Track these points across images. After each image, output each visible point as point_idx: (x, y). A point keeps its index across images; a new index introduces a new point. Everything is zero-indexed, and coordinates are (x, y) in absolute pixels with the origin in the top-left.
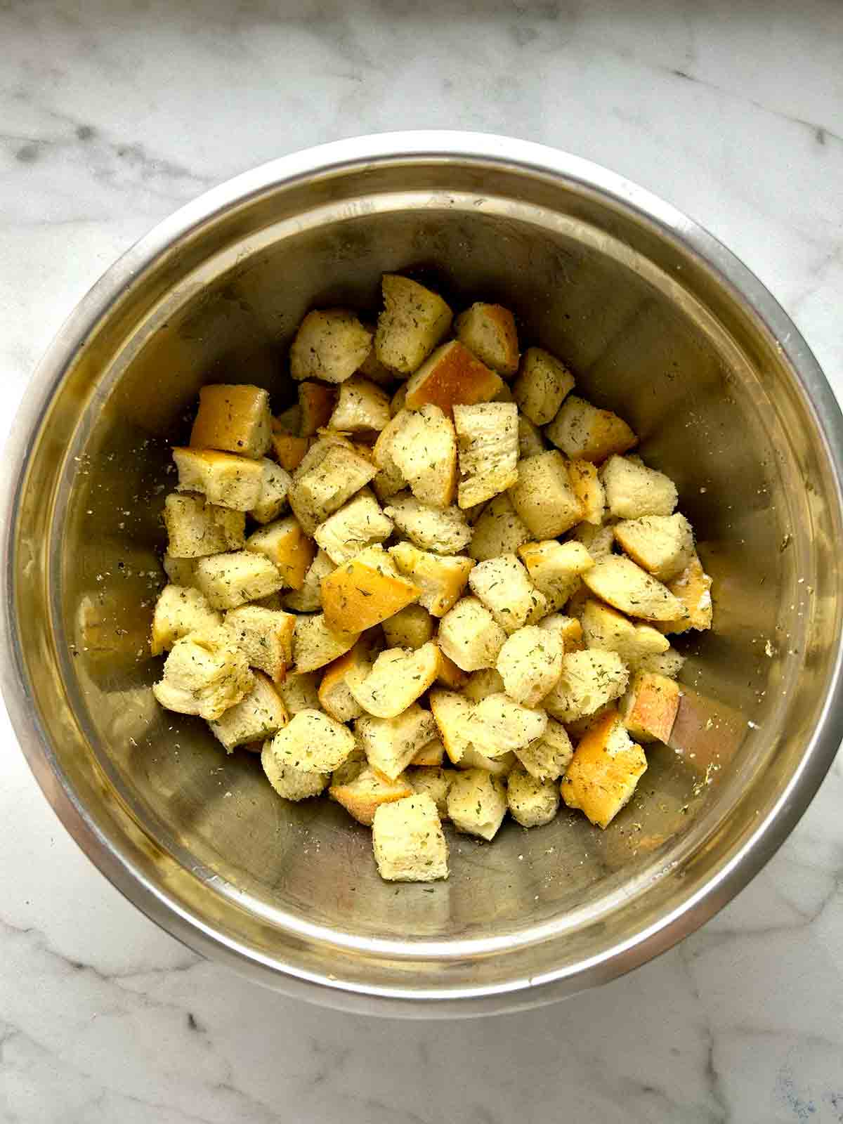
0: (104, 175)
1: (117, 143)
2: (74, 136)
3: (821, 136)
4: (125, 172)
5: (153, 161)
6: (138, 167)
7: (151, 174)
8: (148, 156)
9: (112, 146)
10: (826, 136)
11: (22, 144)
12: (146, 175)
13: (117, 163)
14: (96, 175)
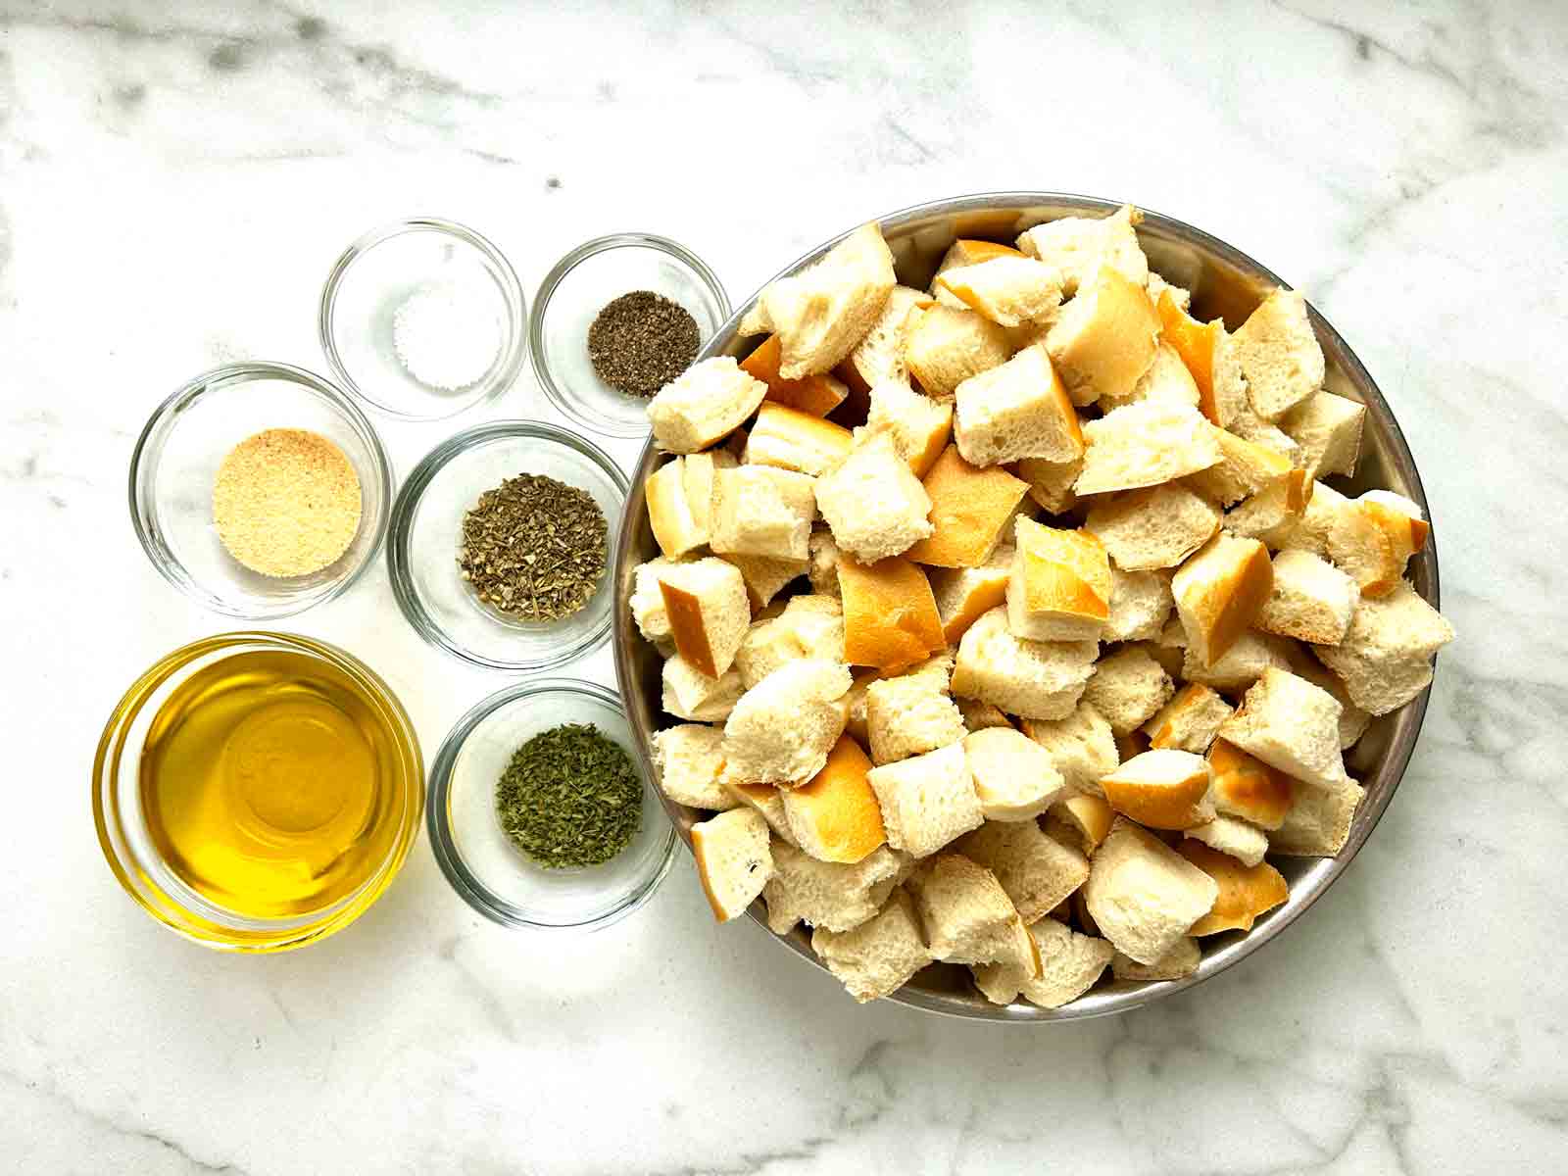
0: (336, 89)
1: (354, 44)
2: (294, 33)
3: (1364, 46)
4: (368, 86)
5: (408, 70)
6: (386, 79)
7: (404, 89)
8: (400, 63)
9: (349, 49)
10: (1372, 49)
11: (217, 43)
12: (397, 90)
13: (354, 73)
14: (324, 89)
